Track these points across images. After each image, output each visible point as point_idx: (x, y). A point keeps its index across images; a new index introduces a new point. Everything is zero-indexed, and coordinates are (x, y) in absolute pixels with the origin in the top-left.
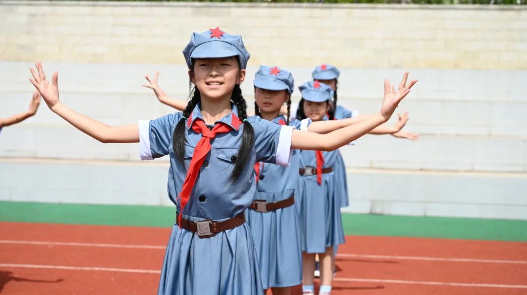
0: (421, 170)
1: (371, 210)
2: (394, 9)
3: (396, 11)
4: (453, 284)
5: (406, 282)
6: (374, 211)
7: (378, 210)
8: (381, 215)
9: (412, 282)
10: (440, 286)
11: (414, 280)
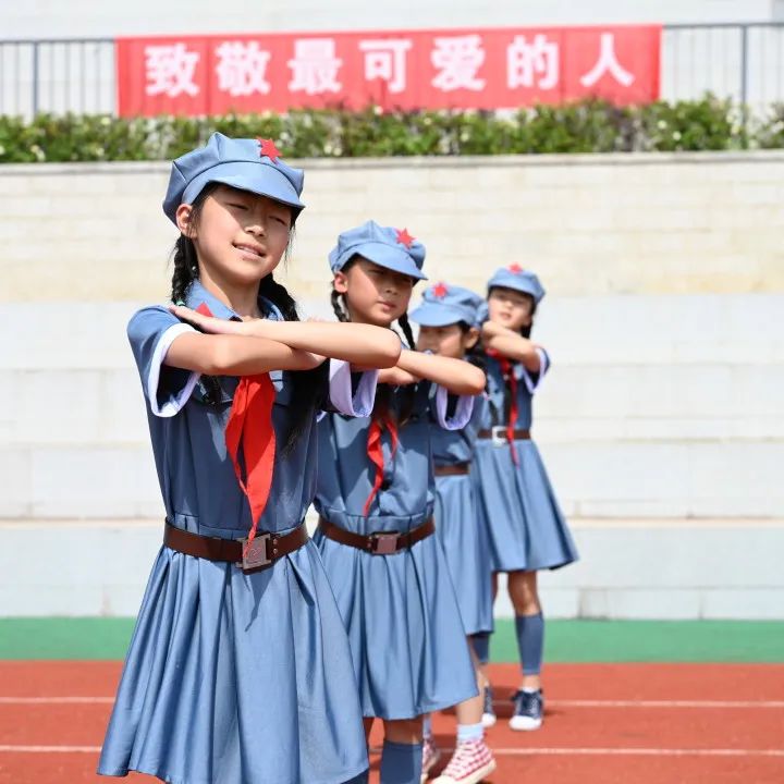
0: (690, 517)
1: (581, 609)
2: (615, 163)
3: (621, 170)
4: (771, 752)
5: (666, 752)
6: (585, 614)
7: (595, 610)
8: (603, 620)
9: (679, 752)
10: (741, 757)
11: (684, 748)
